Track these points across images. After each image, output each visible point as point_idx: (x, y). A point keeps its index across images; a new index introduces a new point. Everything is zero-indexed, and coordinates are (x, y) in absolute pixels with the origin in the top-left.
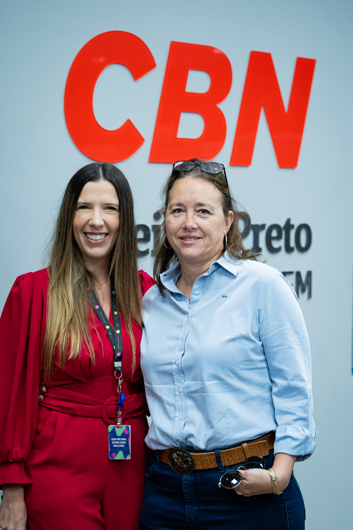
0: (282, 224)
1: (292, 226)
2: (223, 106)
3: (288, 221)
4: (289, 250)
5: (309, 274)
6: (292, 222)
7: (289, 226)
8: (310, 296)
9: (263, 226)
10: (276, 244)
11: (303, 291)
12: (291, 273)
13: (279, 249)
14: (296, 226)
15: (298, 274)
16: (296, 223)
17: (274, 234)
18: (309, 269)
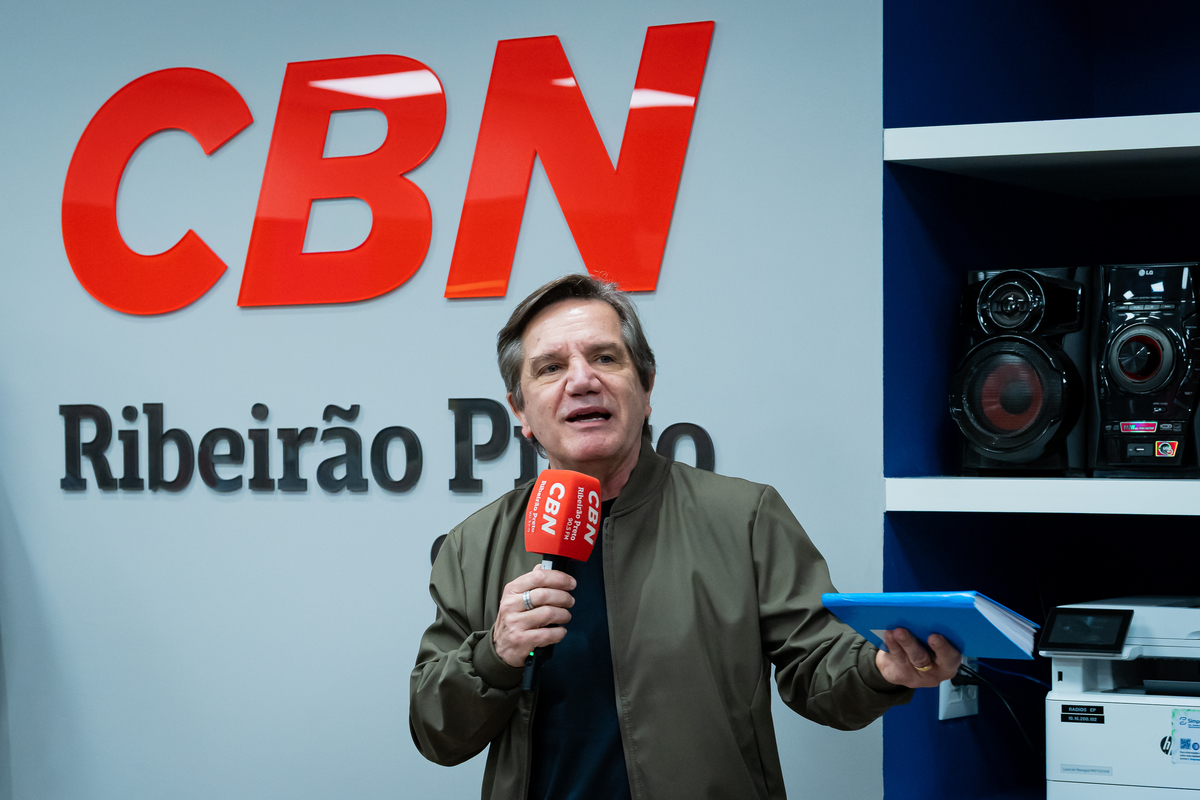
2: (422, 179)
16: (661, 422)
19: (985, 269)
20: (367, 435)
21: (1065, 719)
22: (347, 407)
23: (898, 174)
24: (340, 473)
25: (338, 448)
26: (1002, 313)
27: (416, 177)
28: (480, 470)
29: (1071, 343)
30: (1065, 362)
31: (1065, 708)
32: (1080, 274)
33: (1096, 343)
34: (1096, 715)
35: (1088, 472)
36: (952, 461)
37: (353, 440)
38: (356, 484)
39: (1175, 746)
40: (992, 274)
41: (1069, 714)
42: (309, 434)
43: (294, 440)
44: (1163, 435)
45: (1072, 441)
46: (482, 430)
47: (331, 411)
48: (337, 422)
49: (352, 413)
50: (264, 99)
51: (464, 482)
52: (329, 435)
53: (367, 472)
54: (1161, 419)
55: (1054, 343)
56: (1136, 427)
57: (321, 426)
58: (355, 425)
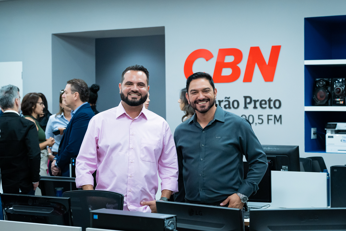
0: (267, 99)
1: (272, 100)
2: (239, 65)
3: (270, 98)
4: (270, 107)
5: (280, 116)
6: (271, 99)
7: (270, 100)
8: (281, 123)
9: (258, 101)
10: (264, 106)
11: (278, 121)
12: (272, 115)
13: (265, 108)
14: (273, 100)
15: (275, 116)
16: (273, 99)
17: (263, 102)
18: (281, 114)
19: (318, 78)
20: (231, 101)
21: (328, 137)
22: (228, 97)
23: (307, 67)
24: (227, 106)
25: (227, 103)
26: (320, 84)
27: (238, 65)
28: (248, 106)
29: (329, 89)
30: (328, 91)
31: (329, 136)
32: (330, 79)
33: (332, 88)
34: (332, 137)
35: (331, 105)
36: (313, 104)
37: (229, 102)
38: (229, 108)
39: (343, 141)
40: (319, 79)
41: (329, 137)
42: (222, 101)
43: (220, 102)
44: (341, 101)
45: (329, 102)
46: (248, 100)
47: (226, 98)
48: (227, 99)
49: (229, 98)
50: (215, 54)
51: (246, 107)
52: (225, 101)
53: (231, 106)
54: (341, 98)
55: (327, 88)
56: (338, 100)
57: (224, 100)
58: (229, 100)
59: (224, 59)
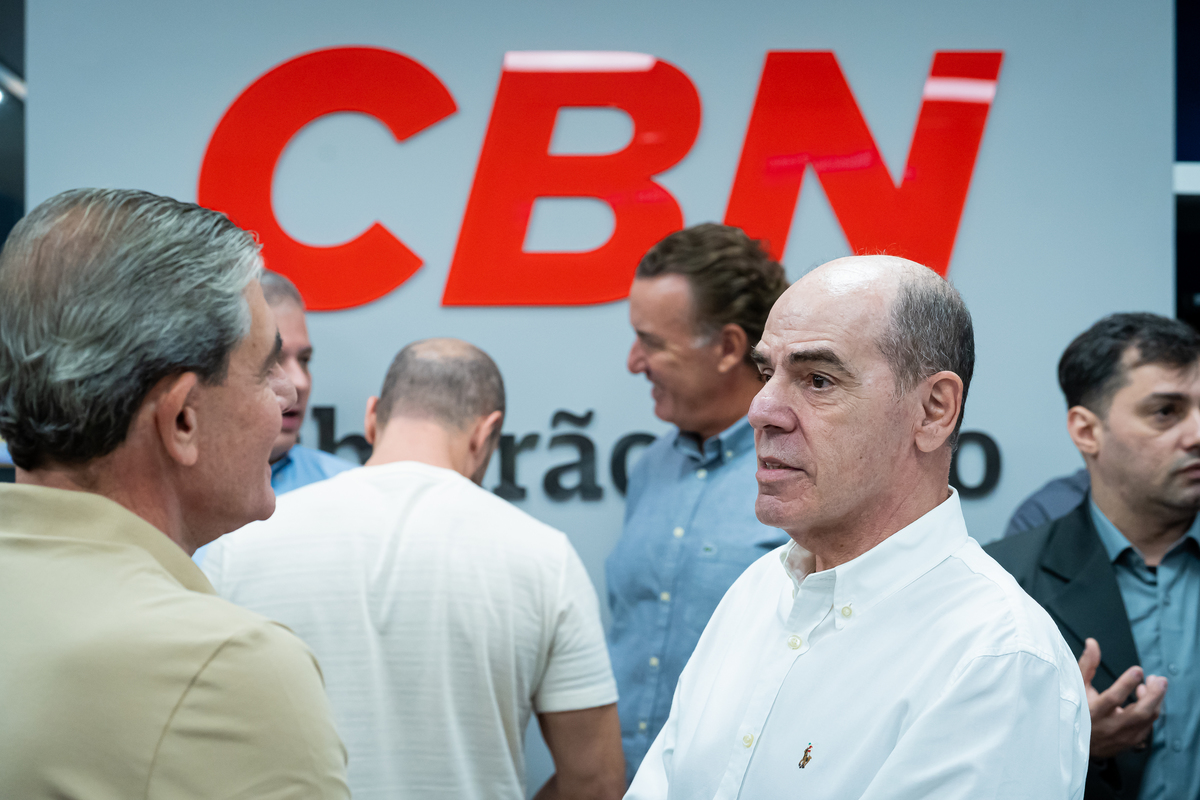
2: (667, 181)
20: (604, 441)
22: (579, 411)
24: (570, 481)
25: (569, 455)
37: (586, 447)
38: (590, 491)
42: (531, 441)
43: (508, 449)
47: (561, 417)
48: (565, 428)
49: (586, 419)
52: (558, 441)
53: (604, 477)
57: (547, 433)
58: (590, 432)
59: (545, 129)
